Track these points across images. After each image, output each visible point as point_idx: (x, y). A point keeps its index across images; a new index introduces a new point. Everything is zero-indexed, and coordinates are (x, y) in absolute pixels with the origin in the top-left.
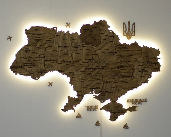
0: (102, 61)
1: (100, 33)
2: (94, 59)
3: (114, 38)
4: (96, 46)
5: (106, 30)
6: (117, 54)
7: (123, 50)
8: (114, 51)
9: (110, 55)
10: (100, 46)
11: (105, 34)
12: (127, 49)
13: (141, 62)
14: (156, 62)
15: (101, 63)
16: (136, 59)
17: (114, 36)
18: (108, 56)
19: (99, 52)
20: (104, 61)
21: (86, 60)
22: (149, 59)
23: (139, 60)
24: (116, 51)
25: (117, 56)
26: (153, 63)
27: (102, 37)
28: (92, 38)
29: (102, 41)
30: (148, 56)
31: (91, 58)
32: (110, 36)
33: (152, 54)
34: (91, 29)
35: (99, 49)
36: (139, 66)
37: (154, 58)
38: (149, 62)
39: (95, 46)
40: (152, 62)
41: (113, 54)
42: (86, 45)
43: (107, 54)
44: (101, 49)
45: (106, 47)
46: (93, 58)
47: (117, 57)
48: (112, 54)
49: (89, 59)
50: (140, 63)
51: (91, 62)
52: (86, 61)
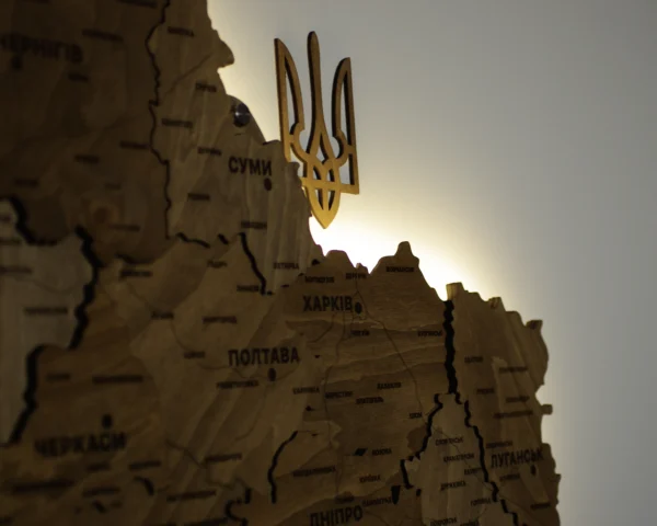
0: (189, 454)
1: (161, 112)
2: (120, 441)
3: (268, 185)
4: (125, 274)
5: (202, 87)
6: (300, 374)
7: (330, 327)
8: (274, 341)
9: (251, 384)
10: (160, 267)
11: (203, 134)
12: (360, 321)
13: (453, 451)
14: (535, 447)
15: (182, 488)
16: (421, 422)
17: (268, 168)
18: (236, 392)
19: (155, 346)
20: (201, 457)
21: (47, 448)
22: (498, 416)
23: (439, 431)
24: (290, 334)
25: (297, 391)
26: (522, 457)
27: (176, 164)
28: (90, 160)
29: (176, 217)
30: (491, 391)
31: (96, 428)
32: (239, 165)
33: (512, 370)
34: (75, 54)
35: (155, 315)
36: (444, 487)
37: (519, 407)
38: (499, 451)
39: (119, 265)
40: (517, 448)
41: (272, 375)
42: (29, 254)
43: (225, 375)
44: (170, 316)
45: (214, 290)
46: (107, 421)
47: (303, 399)
48: (266, 369)
49: (77, 444)
50: (447, 459)
51: (95, 479)
52: (47, 469)
